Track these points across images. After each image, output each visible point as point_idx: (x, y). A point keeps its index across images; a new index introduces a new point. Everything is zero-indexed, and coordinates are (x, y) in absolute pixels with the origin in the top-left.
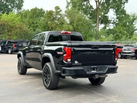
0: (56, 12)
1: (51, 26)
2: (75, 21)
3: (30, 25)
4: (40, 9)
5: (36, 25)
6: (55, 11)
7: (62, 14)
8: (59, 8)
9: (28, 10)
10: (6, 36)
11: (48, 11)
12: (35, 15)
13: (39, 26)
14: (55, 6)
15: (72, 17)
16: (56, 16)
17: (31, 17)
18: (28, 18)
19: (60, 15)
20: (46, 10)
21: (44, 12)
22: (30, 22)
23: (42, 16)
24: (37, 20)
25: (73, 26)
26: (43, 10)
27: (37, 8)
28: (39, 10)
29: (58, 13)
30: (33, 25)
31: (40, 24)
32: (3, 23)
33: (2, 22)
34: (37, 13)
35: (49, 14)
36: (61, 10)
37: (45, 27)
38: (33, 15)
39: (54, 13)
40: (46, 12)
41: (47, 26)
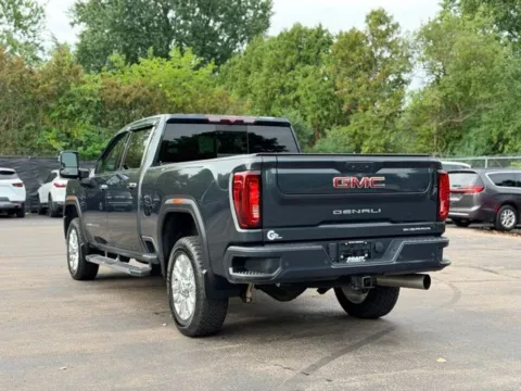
0: (374, 34)
3: (273, 99)
4: (313, 30)
5: (291, 97)
8: (388, 15)
11: (344, 33)
12: (293, 55)
13: (304, 100)
14: (369, 12)
16: (372, 54)
18: (265, 70)
19: (389, 46)
20: (338, 33)
21: (330, 43)
22: (273, 84)
23: (317, 61)
24: (298, 75)
26: (325, 35)
28: (308, 34)
30: (282, 97)
35: (345, 45)
37: (327, 102)
38: (285, 57)
40: (335, 41)
41: (334, 98)
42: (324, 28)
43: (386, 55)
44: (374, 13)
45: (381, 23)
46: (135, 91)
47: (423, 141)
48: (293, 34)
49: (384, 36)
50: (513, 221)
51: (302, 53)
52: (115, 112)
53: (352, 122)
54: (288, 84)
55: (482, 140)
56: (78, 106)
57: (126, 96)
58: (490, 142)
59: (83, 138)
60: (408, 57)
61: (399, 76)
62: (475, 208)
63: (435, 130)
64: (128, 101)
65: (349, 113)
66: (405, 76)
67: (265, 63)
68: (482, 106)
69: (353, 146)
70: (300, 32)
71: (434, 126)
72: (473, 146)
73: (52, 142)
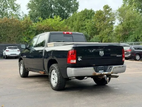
0: (105, 11)
1: (99, 27)
3: (79, 28)
4: (90, 10)
5: (84, 27)
8: (109, 6)
13: (87, 28)
14: (104, 6)
16: (105, 16)
18: (78, 21)
19: (109, 14)
20: (96, 11)
21: (94, 14)
22: (79, 24)
24: (86, 22)
28: (88, 11)
30: (82, 28)
32: (48, 28)
35: (98, 14)
37: (93, 29)
38: (83, 17)
41: (95, 28)
42: (93, 10)
43: (109, 16)
44: (105, 6)
45: (107, 8)
46: (45, 27)
47: (118, 38)
48: (84, 11)
49: (108, 12)
50: (139, 58)
51: (87, 16)
53: (100, 34)
54: (83, 24)
55: (133, 38)
56: (31, 31)
57: (43, 28)
58: (135, 38)
60: (114, 17)
61: (112, 22)
62: (129, 55)
64: (43, 30)
65: (99, 31)
66: (113, 22)
67: (77, 19)
68: (133, 29)
69: (100, 40)
70: (86, 11)
71: (121, 35)
72: (131, 40)
73: (25, 40)
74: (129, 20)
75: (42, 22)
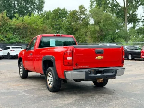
0: (81, 11)
1: (75, 27)
2: (102, 21)
4: (63, 10)
5: (59, 27)
6: (79, 10)
7: (87, 13)
9: (50, 11)
10: (29, 39)
11: (72, 11)
12: (58, 16)
15: (99, 17)
17: (53, 19)
18: (51, 20)
19: (84, 14)
20: (70, 11)
22: (53, 23)
23: (65, 17)
24: (60, 21)
25: (100, 26)
26: (66, 11)
27: (59, 8)
28: (61, 10)
29: (82, 13)
30: (56, 27)
31: (63, 26)
32: (26, 25)
33: (24, 24)
34: (59, 14)
35: (73, 14)
36: (86, 10)
38: (56, 16)
39: (78, 13)
40: (68, 13)
41: (71, 28)
42: (65, 9)
44: (81, 6)
45: (83, 9)
46: (23, 25)
48: (57, 10)
50: (131, 58)
52: (18, 30)
54: (57, 23)
55: (110, 39)
57: (21, 26)
58: (111, 39)
59: (10, 38)
60: (89, 18)
63: (97, 36)
64: (21, 28)
65: (75, 31)
68: (109, 30)
69: (77, 40)
71: (97, 35)
73: (2, 39)
74: (106, 21)
75: (18, 19)
